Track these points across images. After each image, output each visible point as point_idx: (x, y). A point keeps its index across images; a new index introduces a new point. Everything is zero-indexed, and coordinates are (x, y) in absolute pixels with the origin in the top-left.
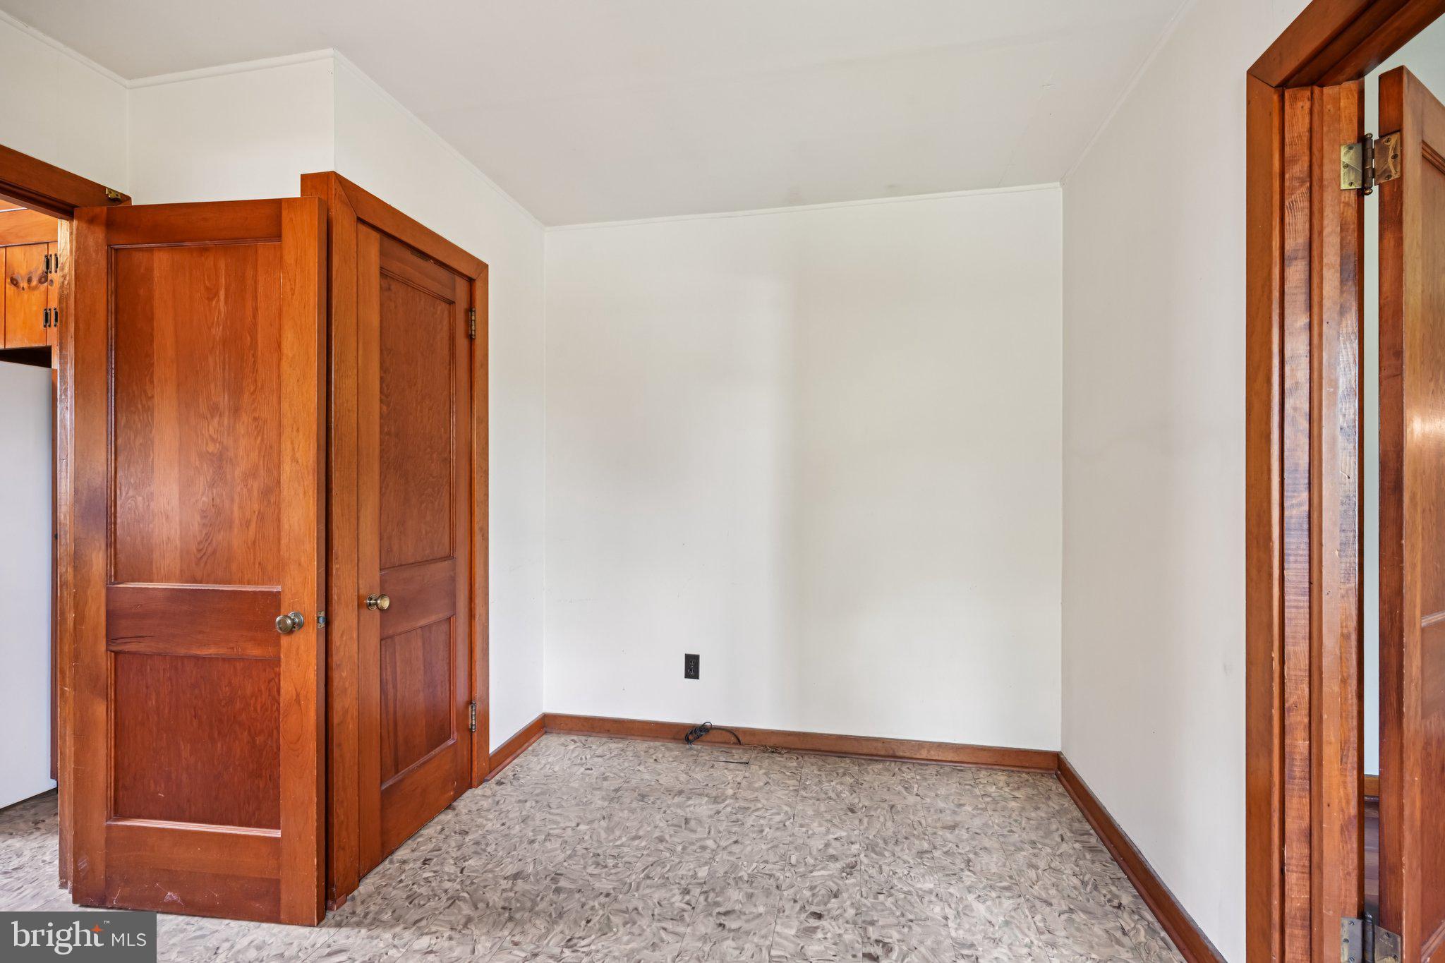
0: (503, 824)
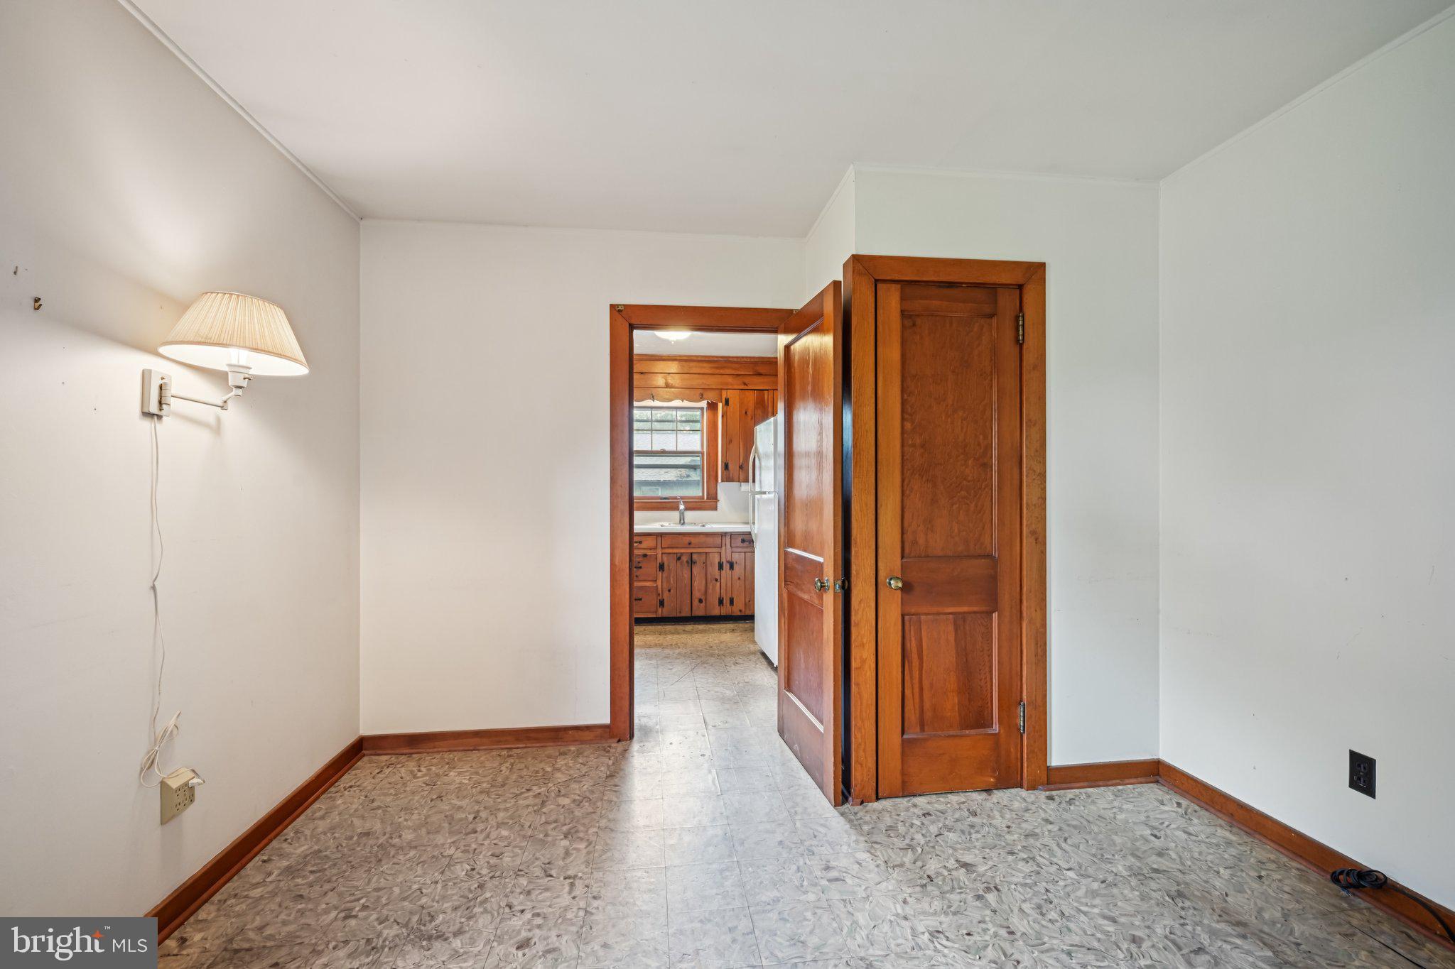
0: (1008, 827)
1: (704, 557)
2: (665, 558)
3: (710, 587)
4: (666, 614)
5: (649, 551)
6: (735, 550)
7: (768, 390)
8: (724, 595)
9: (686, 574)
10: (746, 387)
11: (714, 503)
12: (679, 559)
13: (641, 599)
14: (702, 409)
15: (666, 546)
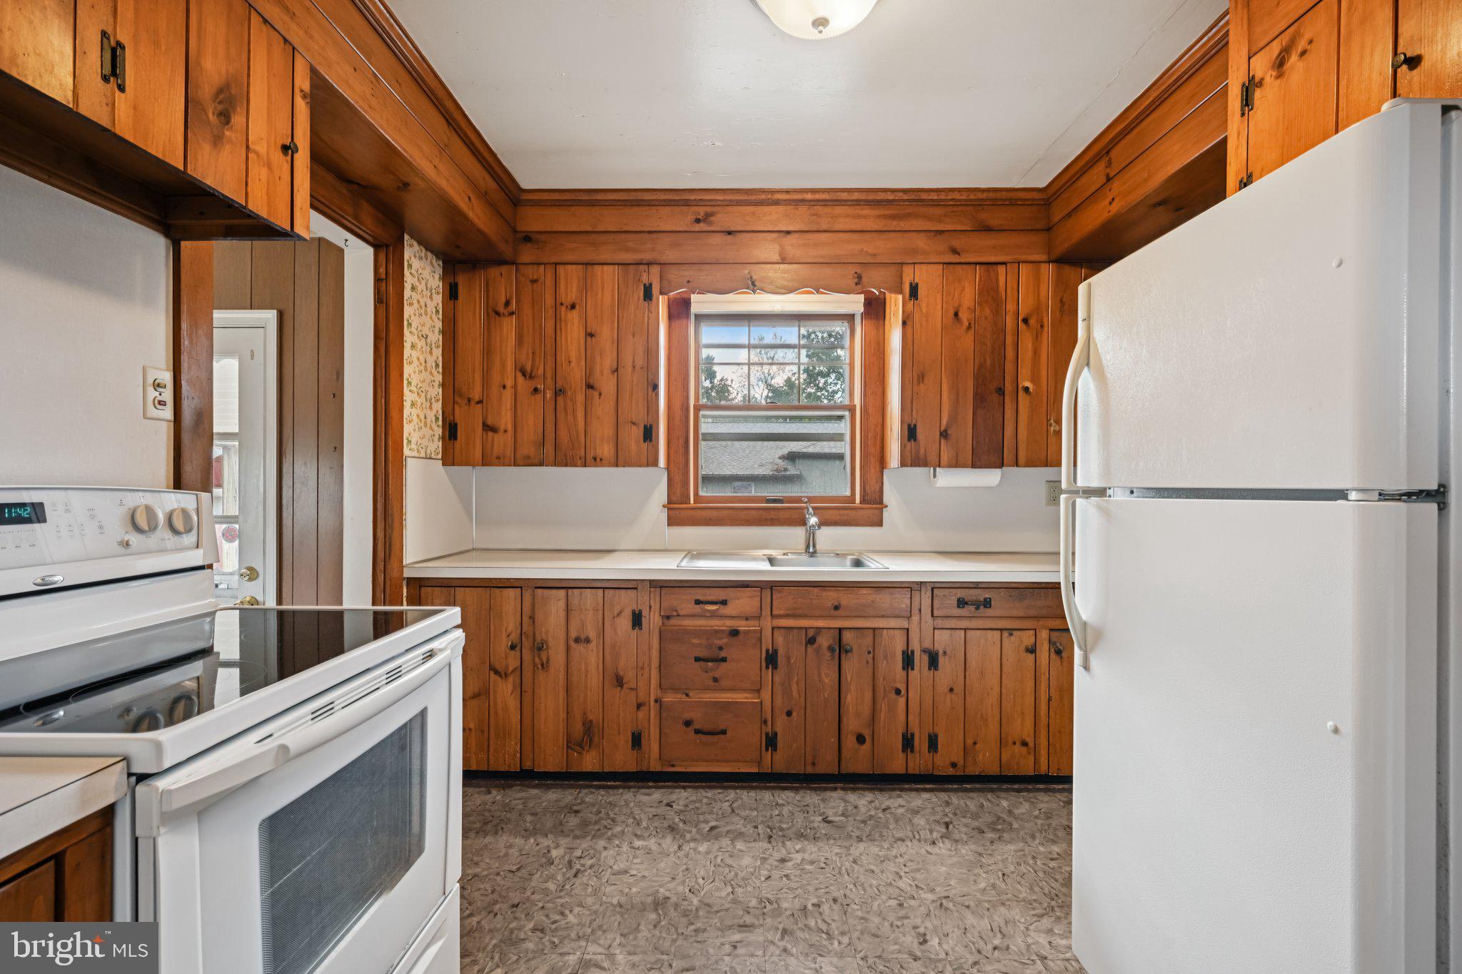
1: (869, 639)
2: (780, 640)
3: (883, 706)
4: (780, 768)
5: (743, 623)
6: (939, 623)
7: (1004, 263)
8: (915, 728)
9: (829, 678)
10: (955, 259)
11: (876, 512)
12: (811, 641)
13: (724, 732)
14: (850, 318)
15: (781, 612)
